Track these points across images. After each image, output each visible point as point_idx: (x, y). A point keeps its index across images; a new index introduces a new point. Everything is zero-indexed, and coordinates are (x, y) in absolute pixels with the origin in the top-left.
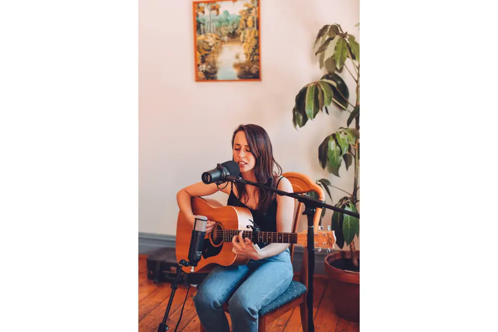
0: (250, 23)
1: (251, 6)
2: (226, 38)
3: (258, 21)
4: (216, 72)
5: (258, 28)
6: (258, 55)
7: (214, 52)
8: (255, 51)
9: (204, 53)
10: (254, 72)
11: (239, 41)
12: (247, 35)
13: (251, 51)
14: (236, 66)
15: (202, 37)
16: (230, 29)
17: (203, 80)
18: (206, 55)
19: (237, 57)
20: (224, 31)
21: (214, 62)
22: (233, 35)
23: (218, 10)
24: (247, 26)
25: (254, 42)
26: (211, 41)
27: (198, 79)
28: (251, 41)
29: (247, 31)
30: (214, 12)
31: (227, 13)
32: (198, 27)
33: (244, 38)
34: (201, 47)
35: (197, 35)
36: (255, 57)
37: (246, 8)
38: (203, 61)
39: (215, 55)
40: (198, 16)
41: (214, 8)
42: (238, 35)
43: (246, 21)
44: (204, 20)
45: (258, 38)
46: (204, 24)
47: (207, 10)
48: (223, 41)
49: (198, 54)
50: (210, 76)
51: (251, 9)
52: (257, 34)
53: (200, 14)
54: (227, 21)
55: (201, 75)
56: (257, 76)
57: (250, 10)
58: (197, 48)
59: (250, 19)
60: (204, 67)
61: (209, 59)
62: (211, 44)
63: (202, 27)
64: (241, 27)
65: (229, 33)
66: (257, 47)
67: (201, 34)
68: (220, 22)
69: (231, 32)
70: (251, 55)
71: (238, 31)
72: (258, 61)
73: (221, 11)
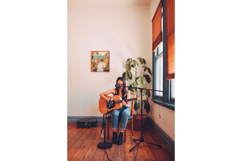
0: (107, 58)
1: (107, 53)
2: (100, 61)
3: (109, 57)
4: (97, 69)
5: (109, 59)
6: (109, 65)
7: (97, 64)
8: (108, 64)
9: (94, 64)
10: (108, 70)
11: (104, 62)
12: (106, 60)
13: (107, 64)
14: (103, 68)
15: (93, 60)
16: (101, 58)
17: (93, 71)
18: (94, 65)
19: (103, 66)
20: (100, 59)
21: (97, 67)
22: (102, 60)
23: (98, 54)
24: (106, 58)
25: (108, 62)
26: (96, 61)
27: (92, 71)
28: (107, 62)
29: (106, 59)
30: (97, 54)
31: (100, 55)
32: (92, 57)
33: (105, 61)
34: (93, 63)
35: (92, 60)
36: (108, 66)
37: (106, 54)
38: (93, 67)
39: (97, 65)
40: (92, 55)
42: (104, 60)
43: (106, 57)
44: (94, 56)
45: (109, 61)
46: (94, 57)
47: (95, 54)
48: (99, 62)
49: (92, 64)
50: (95, 70)
51: (107, 54)
52: (109, 60)
53: (93, 54)
54: (101, 57)
55: (93, 70)
56: (108, 71)
58: (92, 63)
59: (107, 56)
60: (93, 68)
61: (95, 66)
62: (96, 62)
63: (93, 58)
64: (104, 58)
65: (101, 60)
66: (109, 63)
67: (93, 59)
68: (99, 57)
69: (102, 59)
70: (107, 65)
71: (103, 59)
72: (109, 67)
73: (99, 54)
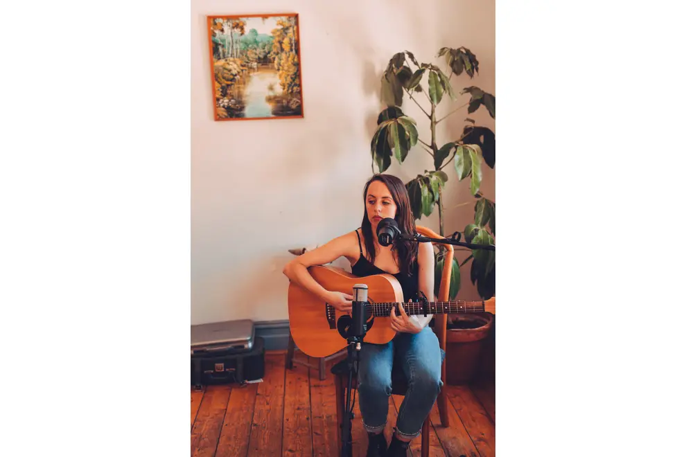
0: (286, 46)
1: (287, 24)
2: (255, 65)
3: (297, 43)
4: (242, 108)
5: (298, 52)
6: (300, 85)
7: (239, 83)
8: (294, 80)
9: (225, 83)
10: (294, 107)
11: (273, 68)
12: (285, 60)
13: (289, 80)
14: (269, 99)
15: (222, 62)
16: (260, 52)
17: (225, 119)
18: (228, 85)
19: (271, 88)
20: (252, 56)
21: (240, 96)
22: (265, 61)
23: (242, 29)
24: (282, 50)
25: (293, 70)
26: (234, 67)
27: (218, 118)
28: (289, 67)
29: (283, 56)
30: (237, 31)
31: (254, 32)
32: (215, 49)
33: (279, 64)
34: (220, 75)
35: (214, 60)
36: (295, 88)
37: (280, 27)
38: (224, 94)
39: (242, 86)
40: (214, 35)
41: (237, 26)
42: (272, 61)
43: (281, 43)
44: (223, 41)
45: (298, 65)
46: (223, 46)
47: (226, 28)
48: (251, 68)
49: (217, 84)
50: (234, 112)
51: (287, 28)
52: (296, 60)
53: (217, 32)
54: (256, 42)
55: (222, 112)
56: (298, 112)
57: (285, 29)
58: (215, 77)
59: (286, 41)
60: (225, 101)
61: (234, 90)
62: (234, 72)
63: (221, 50)
64: (275, 50)
65: (259, 58)
66: (298, 75)
67: (219, 59)
68: (246, 44)
69: (261, 56)
70: (290, 85)
71: (271, 56)
72: (300, 93)
73: (247, 29)
